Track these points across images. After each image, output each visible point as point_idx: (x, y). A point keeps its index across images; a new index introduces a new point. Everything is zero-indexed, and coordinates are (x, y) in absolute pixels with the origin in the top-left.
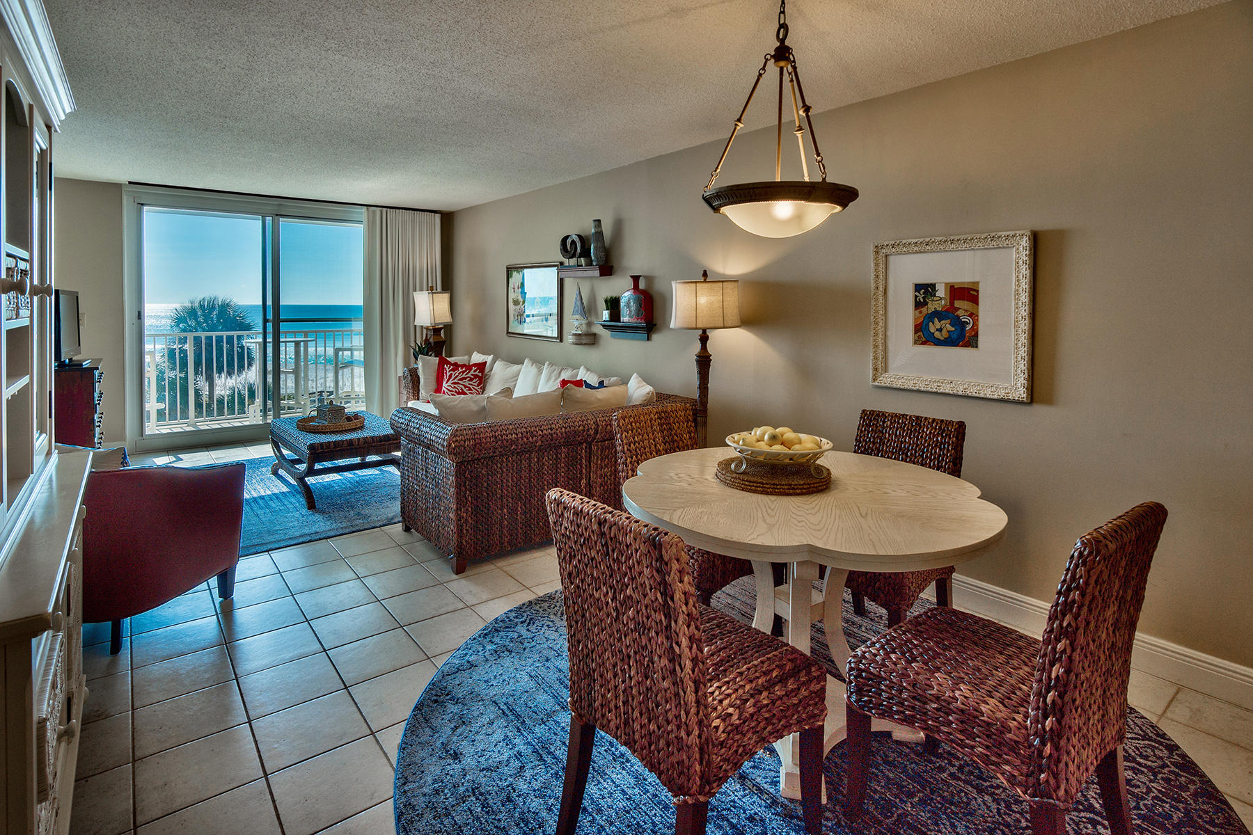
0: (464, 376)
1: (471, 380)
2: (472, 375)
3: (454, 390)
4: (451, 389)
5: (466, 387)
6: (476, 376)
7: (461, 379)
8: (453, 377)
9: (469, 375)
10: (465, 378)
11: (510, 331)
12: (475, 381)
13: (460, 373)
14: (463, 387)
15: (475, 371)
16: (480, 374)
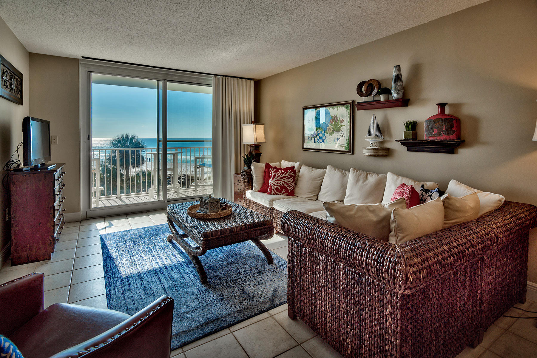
0: (283, 176)
1: (288, 178)
2: (289, 175)
3: (278, 185)
4: (276, 184)
5: (285, 183)
6: (291, 176)
7: (282, 178)
8: (276, 176)
9: (287, 175)
10: (285, 177)
11: (305, 147)
12: (291, 179)
13: (280, 174)
14: (283, 183)
15: (290, 173)
16: (294, 175)
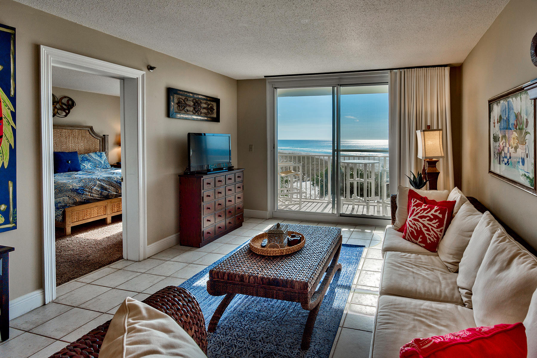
0: (424, 214)
1: (430, 220)
2: (432, 214)
3: (413, 226)
4: (412, 225)
5: (424, 226)
6: (436, 217)
7: (421, 217)
8: (415, 213)
9: (429, 214)
10: (425, 217)
12: (434, 221)
13: (421, 210)
14: (422, 226)
15: (436, 211)
16: (441, 216)
